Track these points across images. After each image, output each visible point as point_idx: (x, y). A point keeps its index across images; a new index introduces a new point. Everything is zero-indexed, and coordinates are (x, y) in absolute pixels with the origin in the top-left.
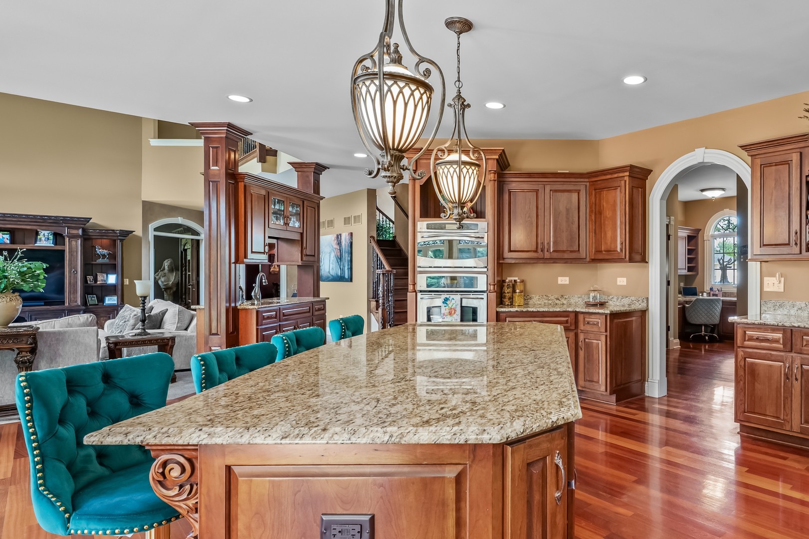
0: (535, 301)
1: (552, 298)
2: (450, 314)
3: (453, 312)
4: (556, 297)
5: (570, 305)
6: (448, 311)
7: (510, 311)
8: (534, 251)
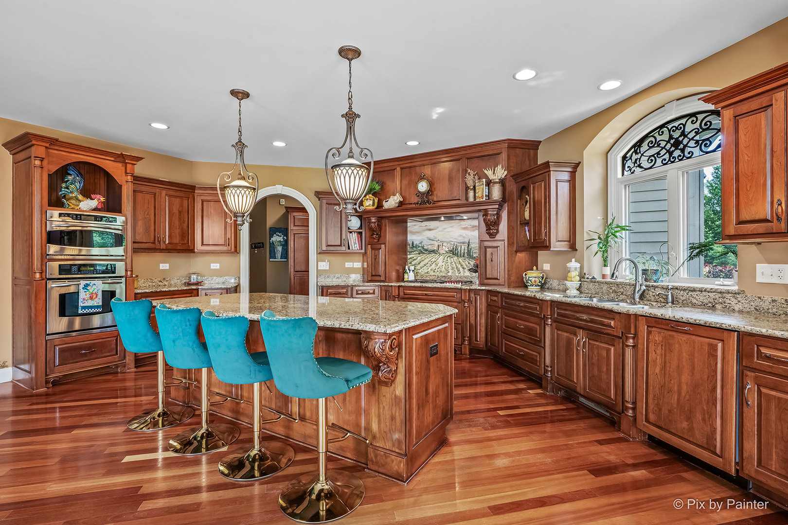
0: (140, 284)
1: (156, 280)
2: (91, 298)
3: (95, 296)
4: (159, 279)
5: (170, 285)
6: (88, 296)
7: (146, 292)
8: (151, 243)
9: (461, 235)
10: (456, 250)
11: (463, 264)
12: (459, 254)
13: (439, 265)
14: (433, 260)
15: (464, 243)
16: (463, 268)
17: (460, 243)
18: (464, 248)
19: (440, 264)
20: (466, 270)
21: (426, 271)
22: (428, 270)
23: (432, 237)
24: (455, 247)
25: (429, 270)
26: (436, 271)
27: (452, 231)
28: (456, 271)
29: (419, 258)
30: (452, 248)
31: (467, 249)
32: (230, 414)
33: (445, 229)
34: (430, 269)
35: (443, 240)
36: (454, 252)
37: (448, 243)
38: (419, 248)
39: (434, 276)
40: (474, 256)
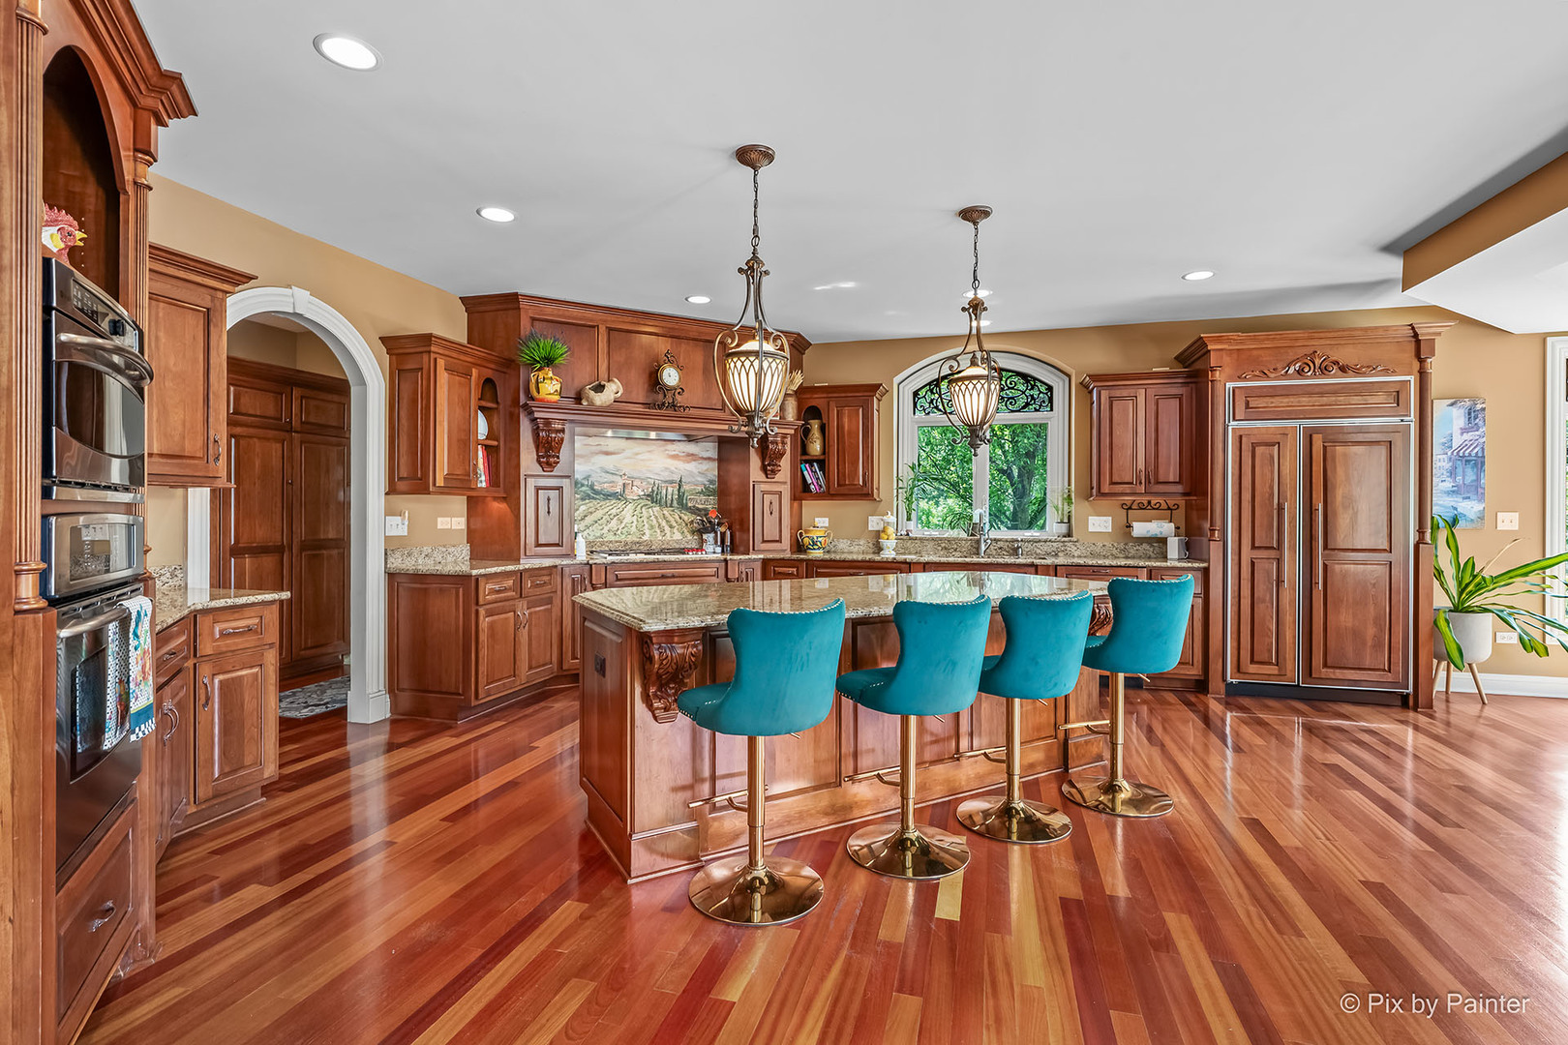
6: (140, 665)
9: (666, 468)
10: (657, 494)
11: (671, 519)
12: (663, 500)
13: (625, 522)
14: (614, 511)
15: (672, 482)
16: (671, 527)
17: (666, 482)
18: (672, 490)
19: (628, 519)
20: (675, 530)
21: (599, 535)
22: (603, 531)
23: (610, 467)
24: (655, 488)
25: (605, 531)
26: (619, 532)
27: (650, 460)
28: (659, 531)
29: (583, 508)
30: (650, 490)
31: (677, 492)
32: (825, 820)
33: (637, 454)
34: (606, 528)
35: (635, 475)
36: (653, 498)
37: (642, 480)
38: (584, 489)
39: (617, 542)
40: (690, 505)
